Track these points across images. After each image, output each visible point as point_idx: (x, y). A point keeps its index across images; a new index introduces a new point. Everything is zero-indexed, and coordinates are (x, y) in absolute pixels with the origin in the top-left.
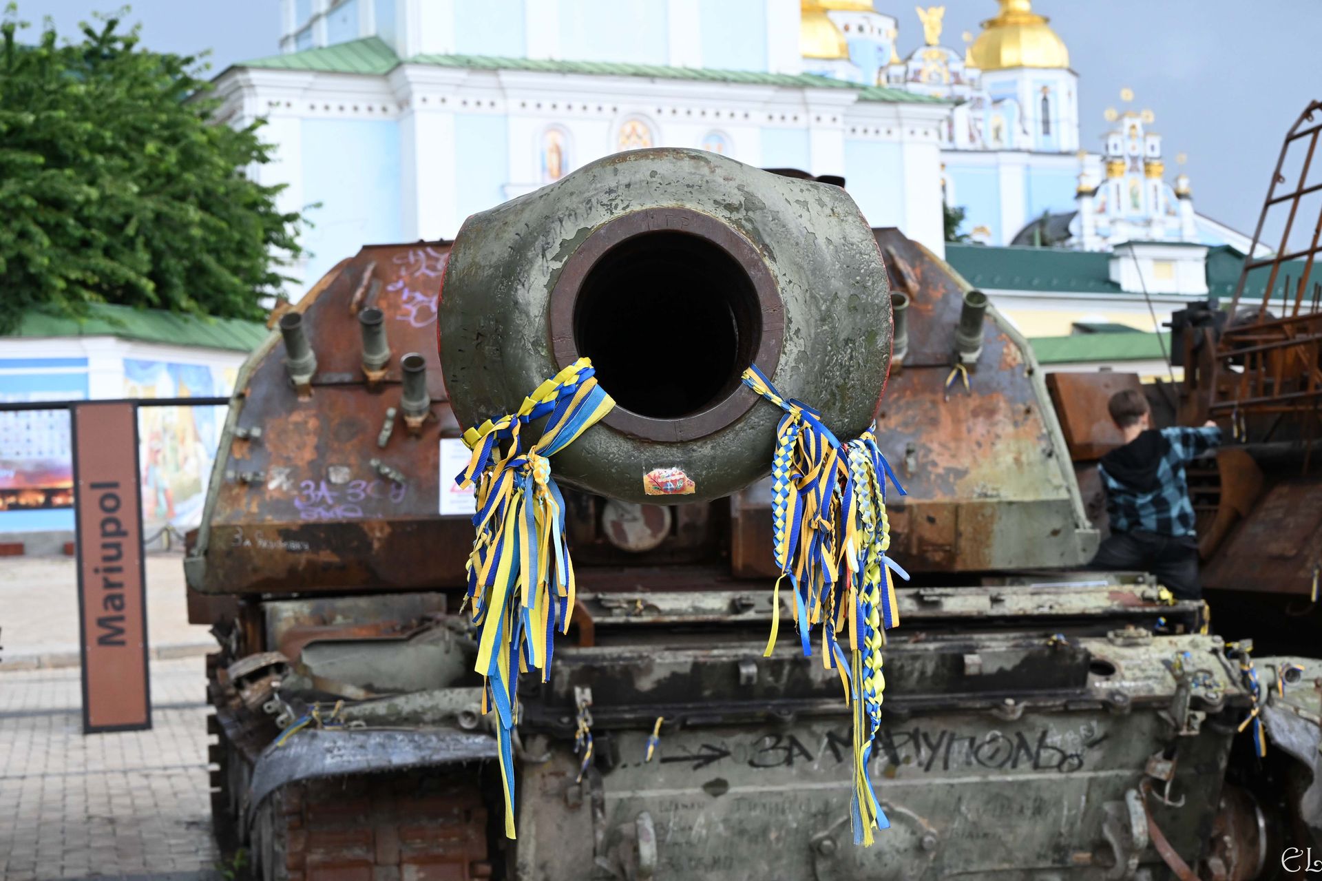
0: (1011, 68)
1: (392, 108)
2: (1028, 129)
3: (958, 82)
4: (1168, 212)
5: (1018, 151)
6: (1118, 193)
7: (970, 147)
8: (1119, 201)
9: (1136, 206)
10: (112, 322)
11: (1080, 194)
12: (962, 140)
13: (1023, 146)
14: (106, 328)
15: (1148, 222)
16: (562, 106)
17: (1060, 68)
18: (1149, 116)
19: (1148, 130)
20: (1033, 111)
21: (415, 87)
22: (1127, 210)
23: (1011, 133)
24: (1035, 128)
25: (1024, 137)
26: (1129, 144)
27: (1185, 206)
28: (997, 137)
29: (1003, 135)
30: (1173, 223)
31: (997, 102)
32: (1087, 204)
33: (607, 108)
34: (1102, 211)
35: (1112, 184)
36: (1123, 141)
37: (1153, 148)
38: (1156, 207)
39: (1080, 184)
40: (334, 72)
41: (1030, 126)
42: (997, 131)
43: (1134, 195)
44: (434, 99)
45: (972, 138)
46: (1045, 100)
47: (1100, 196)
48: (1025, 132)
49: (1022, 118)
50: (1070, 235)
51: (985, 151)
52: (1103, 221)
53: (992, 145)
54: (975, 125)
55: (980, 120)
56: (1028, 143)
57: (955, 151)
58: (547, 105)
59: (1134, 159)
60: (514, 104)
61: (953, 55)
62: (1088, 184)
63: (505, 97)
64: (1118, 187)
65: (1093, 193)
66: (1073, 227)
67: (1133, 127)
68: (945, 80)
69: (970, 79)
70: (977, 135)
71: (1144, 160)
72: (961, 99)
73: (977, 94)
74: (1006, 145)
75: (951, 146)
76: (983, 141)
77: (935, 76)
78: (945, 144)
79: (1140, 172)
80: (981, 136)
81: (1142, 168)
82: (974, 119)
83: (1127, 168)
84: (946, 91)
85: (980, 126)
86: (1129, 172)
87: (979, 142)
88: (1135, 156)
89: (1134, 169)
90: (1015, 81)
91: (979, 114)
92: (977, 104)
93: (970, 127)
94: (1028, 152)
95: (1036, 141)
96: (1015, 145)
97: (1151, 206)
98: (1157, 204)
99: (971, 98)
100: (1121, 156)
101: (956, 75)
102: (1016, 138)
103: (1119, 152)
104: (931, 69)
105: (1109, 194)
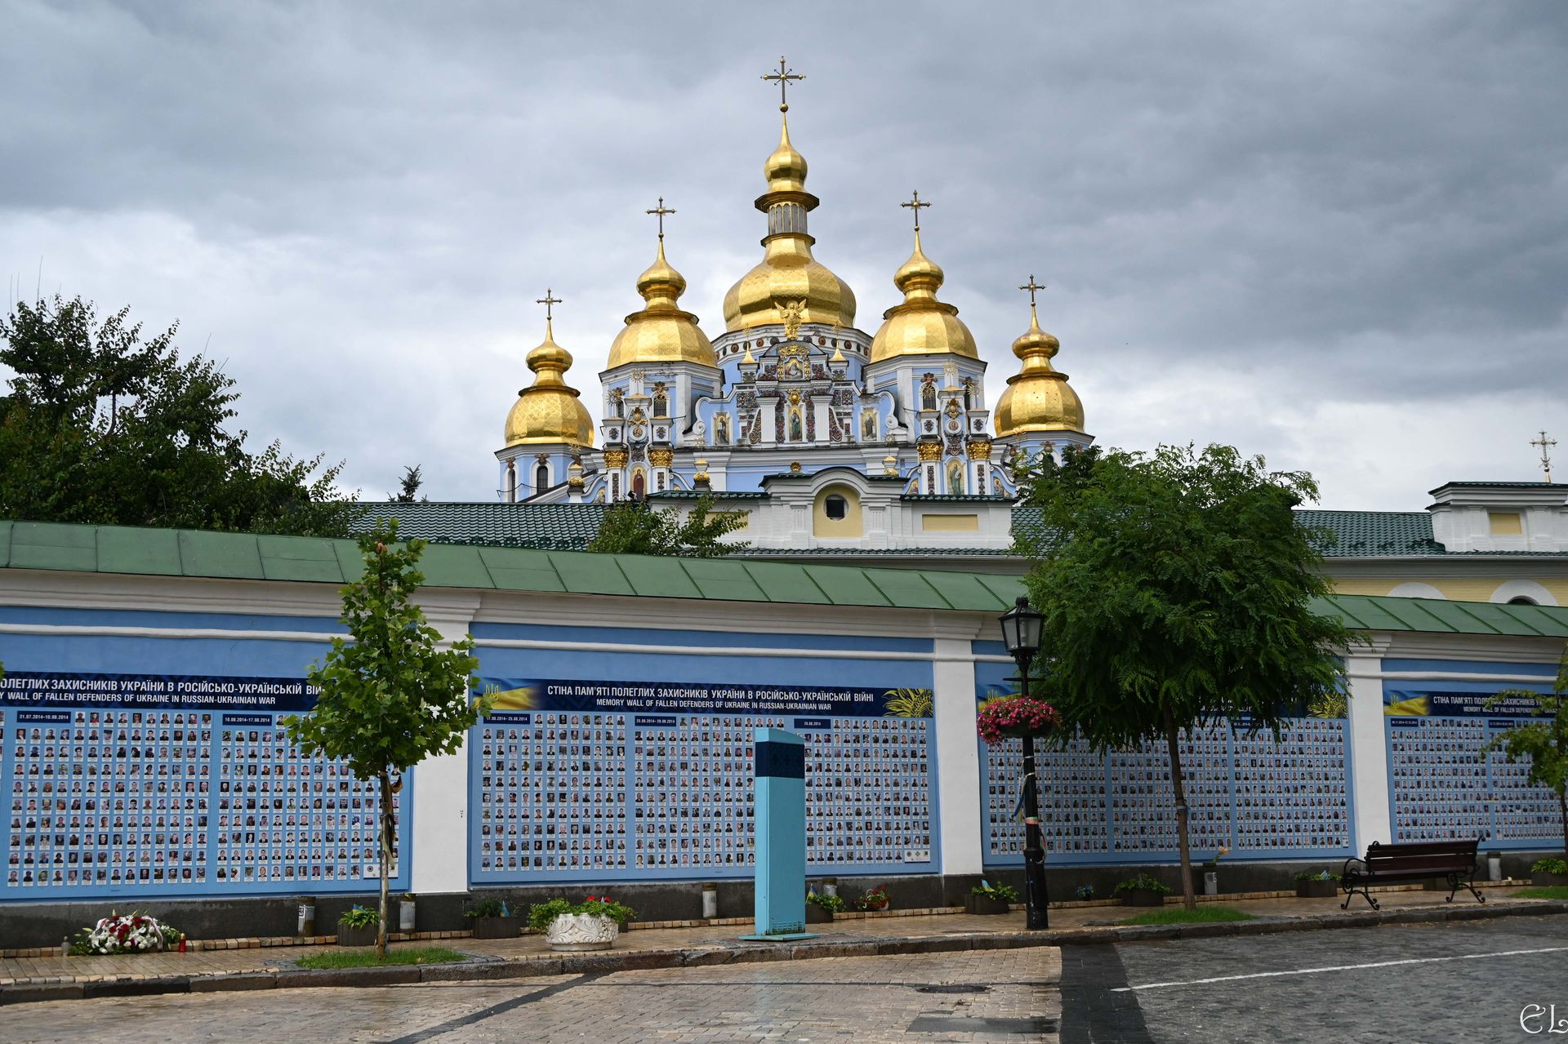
0: (892, 358)
2: (907, 422)
3: (821, 377)
5: (893, 445)
7: (834, 444)
12: (823, 436)
13: (899, 439)
17: (946, 353)
24: (913, 419)
25: (903, 431)
29: (877, 429)
31: (867, 394)
35: (924, 469)
36: (938, 418)
41: (909, 418)
42: (869, 426)
45: (834, 433)
47: (910, 483)
48: (902, 425)
49: (899, 411)
51: (854, 447)
54: (840, 420)
55: (848, 414)
56: (906, 435)
57: (816, 449)
59: (954, 438)
68: (805, 375)
69: (836, 372)
70: (843, 432)
71: (966, 439)
72: (823, 393)
73: (842, 388)
74: (879, 439)
75: (811, 445)
76: (849, 438)
77: (793, 372)
78: (804, 442)
79: (961, 453)
80: (848, 431)
81: (964, 448)
82: (838, 414)
83: (945, 448)
84: (806, 387)
85: (846, 421)
86: (948, 453)
87: (845, 439)
88: (955, 435)
89: (955, 450)
90: (896, 371)
91: (845, 409)
92: (843, 398)
93: (833, 423)
94: (903, 446)
95: (918, 434)
96: (890, 439)
97: (975, 490)
98: (982, 487)
99: (836, 392)
100: (935, 437)
101: (817, 368)
102: (890, 432)
103: (934, 432)
104: (790, 365)
105: (918, 481)
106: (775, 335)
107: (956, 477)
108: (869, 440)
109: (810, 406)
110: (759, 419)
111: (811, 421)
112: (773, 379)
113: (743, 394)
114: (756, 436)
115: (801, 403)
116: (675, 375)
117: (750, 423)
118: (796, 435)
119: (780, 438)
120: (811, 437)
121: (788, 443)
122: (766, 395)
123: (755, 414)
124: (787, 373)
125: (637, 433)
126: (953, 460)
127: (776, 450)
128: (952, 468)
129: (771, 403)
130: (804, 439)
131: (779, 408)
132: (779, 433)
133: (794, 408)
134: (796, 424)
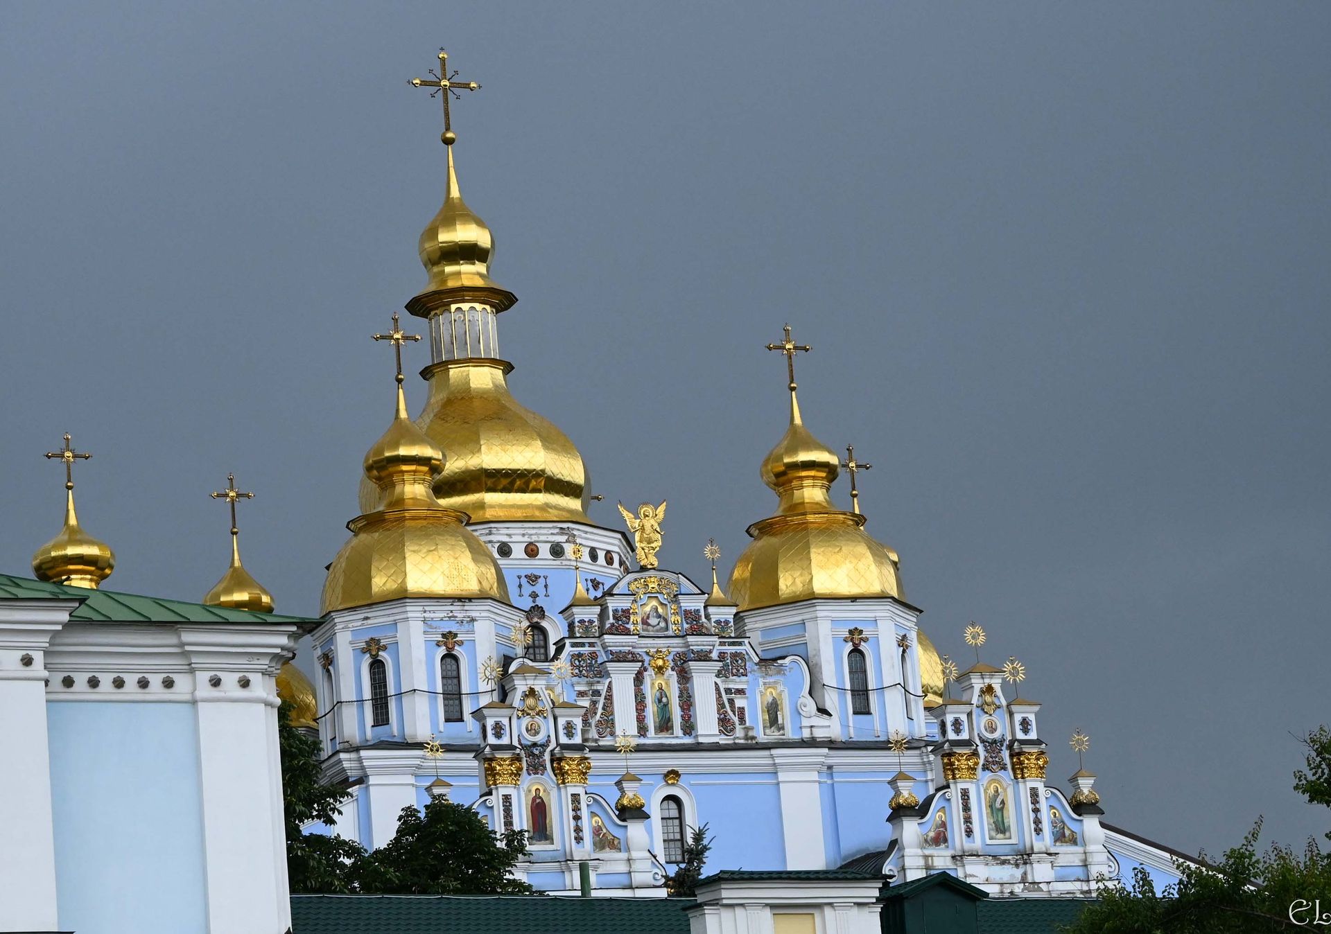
0: (795, 601)
2: (829, 707)
3: (698, 630)
4: (1060, 837)
5: (812, 743)
6: (966, 808)
7: (723, 740)
8: (968, 820)
9: (1001, 828)
11: (899, 812)
12: (707, 727)
13: (820, 734)
15: (1024, 856)
17: (881, 597)
18: (1015, 671)
19: (1016, 696)
20: (834, 671)
22: (984, 837)
23: (798, 713)
24: (840, 702)
25: (822, 721)
26: (981, 721)
27: (1091, 825)
28: (773, 721)
29: (785, 716)
30: (1069, 855)
31: (770, 659)
32: (911, 829)
34: (940, 839)
35: (954, 792)
36: (969, 715)
37: (1025, 724)
38: (1038, 831)
39: (898, 793)
41: (831, 700)
42: (773, 710)
43: (997, 809)
45: (725, 723)
46: (856, 652)
47: (934, 815)
48: (823, 711)
49: (816, 688)
51: (752, 746)
52: (943, 856)
53: (762, 736)
54: (731, 702)
55: (740, 692)
56: (831, 729)
57: (697, 748)
59: (993, 746)
61: (687, 586)
62: (909, 792)
64: (965, 794)
65: (923, 809)
66: (887, 868)
67: (989, 689)
68: (672, 627)
69: (718, 622)
70: (736, 719)
71: (1010, 747)
72: (704, 657)
73: (732, 650)
74: (790, 734)
75: (688, 740)
76: (747, 729)
77: (653, 621)
78: (678, 737)
79: (1004, 768)
80: (742, 720)
81: (1007, 760)
82: (728, 691)
83: (981, 761)
84: (676, 646)
85: (740, 702)
86: (985, 768)
87: (739, 732)
88: (994, 741)
89: (994, 763)
90: (803, 623)
91: (736, 683)
92: (732, 665)
93: (721, 706)
94: (831, 745)
95: (845, 726)
96: (806, 734)
97: (1029, 826)
98: (1037, 822)
99: (722, 656)
100: (967, 743)
101: (692, 616)
102: (805, 722)
103: (965, 736)
104: (648, 609)
105: (946, 811)
106: (505, 539)
107: (998, 805)
108: (773, 735)
109: (684, 677)
110: (609, 698)
111: (687, 702)
112: (627, 632)
113: (580, 655)
114: (608, 723)
115: (670, 671)
116: (473, 620)
117: (594, 703)
118: (665, 725)
119: (642, 730)
120: (689, 728)
121: (652, 738)
122: (620, 658)
123: (603, 688)
124: (645, 622)
125: (532, 730)
126: (993, 780)
127: (640, 749)
128: (991, 791)
129: (626, 672)
130: (678, 730)
131: (639, 679)
132: (641, 720)
133: (659, 681)
134: (664, 707)
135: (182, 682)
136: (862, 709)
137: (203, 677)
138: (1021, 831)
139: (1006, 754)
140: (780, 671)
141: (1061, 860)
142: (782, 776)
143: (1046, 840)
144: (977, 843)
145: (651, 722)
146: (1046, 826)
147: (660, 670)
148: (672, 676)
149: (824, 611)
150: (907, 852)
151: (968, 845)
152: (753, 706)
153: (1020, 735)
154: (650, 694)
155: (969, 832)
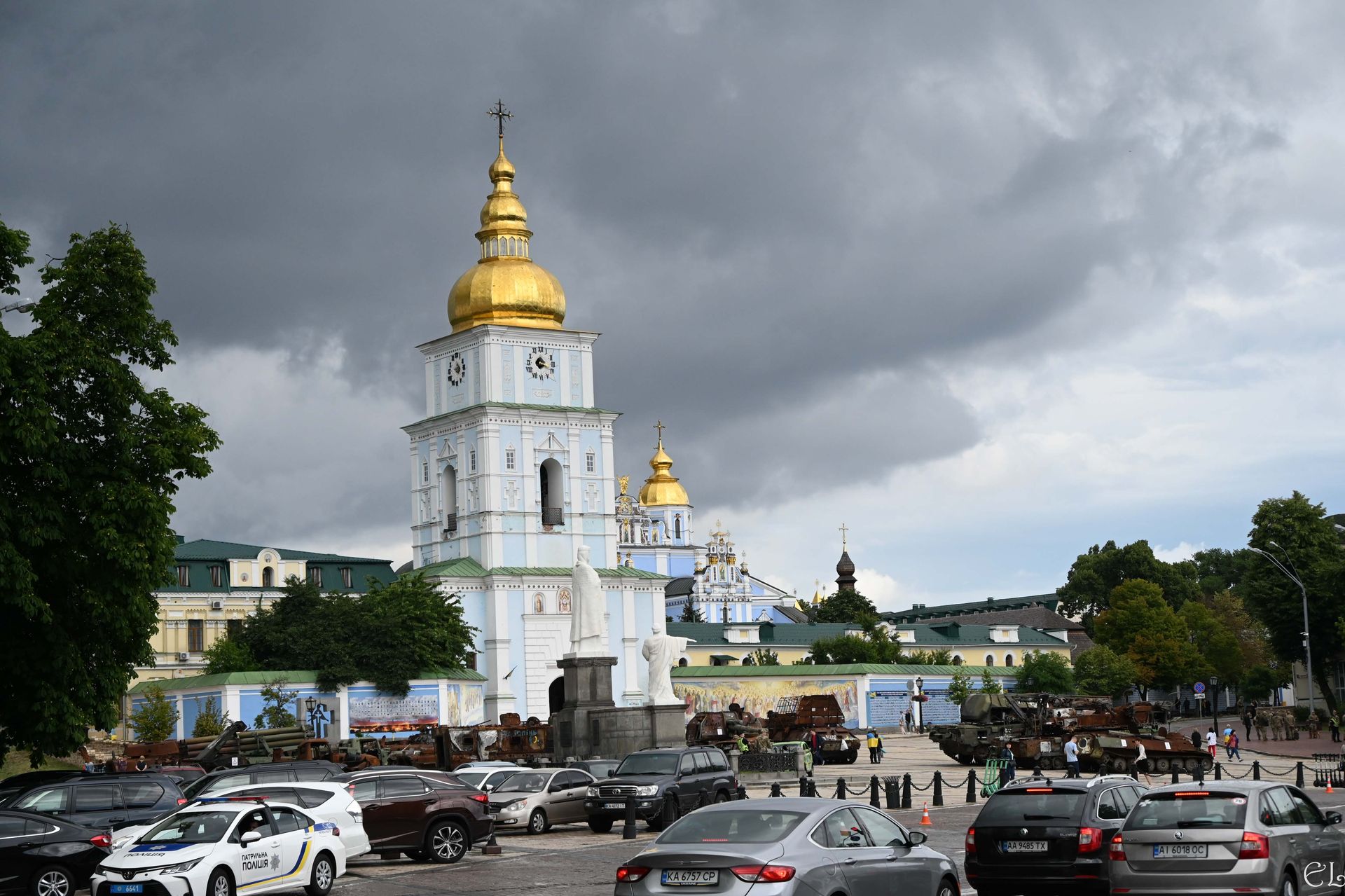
0: (661, 505)
1: (484, 587)
2: (670, 536)
3: (636, 513)
4: (738, 581)
5: (665, 546)
6: (715, 572)
7: (642, 545)
8: (715, 576)
9: (723, 578)
10: (445, 674)
11: (697, 573)
12: (638, 542)
13: (667, 544)
14: (444, 676)
15: (729, 586)
16: (541, 586)
17: (685, 505)
20: (672, 526)
21: (495, 582)
22: (718, 580)
23: (661, 537)
24: (672, 534)
25: (668, 540)
26: (720, 548)
27: (746, 578)
28: (655, 540)
29: (658, 539)
30: (740, 586)
31: (655, 522)
32: (700, 578)
33: (556, 586)
34: (707, 580)
35: (712, 568)
36: (717, 546)
37: (731, 549)
38: (733, 579)
39: (697, 567)
40: (467, 577)
41: (670, 534)
42: (655, 536)
43: (722, 573)
44: (501, 586)
45: (643, 541)
46: (678, 520)
47: (706, 573)
48: (668, 537)
49: (666, 530)
50: (692, 592)
51: (649, 547)
52: (708, 585)
53: (652, 544)
54: (644, 534)
55: (647, 531)
56: (670, 542)
57: (635, 547)
58: (536, 586)
59: (722, 555)
60: (526, 586)
61: (634, 500)
62: (701, 567)
63: (523, 584)
64: (715, 569)
65: (703, 572)
66: (694, 589)
67: (721, 540)
68: (630, 512)
69: (643, 511)
70: (645, 539)
72: (638, 521)
73: (645, 519)
74: (659, 544)
75: (633, 545)
76: (648, 542)
77: (625, 510)
78: (630, 544)
79: (725, 561)
80: (647, 539)
81: (726, 559)
82: (643, 531)
83: (719, 559)
84: (630, 517)
85: (646, 534)
86: (720, 561)
87: (646, 543)
89: (722, 560)
90: (663, 511)
91: (646, 528)
92: (645, 523)
93: (642, 535)
94: (670, 547)
95: (673, 541)
96: (663, 544)
97: (730, 578)
98: (732, 576)
99: (642, 520)
100: (716, 554)
101: (635, 509)
102: (664, 540)
103: (715, 552)
104: (623, 507)
105: (710, 572)
108: (655, 544)
109: (632, 527)
111: (633, 534)
118: (626, 540)
119: (621, 541)
120: (633, 541)
121: (623, 544)
124: (622, 510)
126: (722, 565)
128: (721, 567)
129: (617, 524)
131: (620, 527)
132: (621, 538)
133: (626, 527)
134: (627, 535)
135: (650, 589)
136: (678, 537)
137: (654, 588)
138: (728, 579)
139: (725, 557)
140: (657, 525)
141: (738, 587)
142: (657, 556)
143: (734, 582)
144: (717, 582)
145: (623, 539)
146: (734, 578)
147: (626, 524)
148: (629, 526)
149: (670, 508)
150: (699, 584)
151: (715, 582)
152: (650, 535)
153: (729, 552)
154: (623, 531)
155: (715, 579)
